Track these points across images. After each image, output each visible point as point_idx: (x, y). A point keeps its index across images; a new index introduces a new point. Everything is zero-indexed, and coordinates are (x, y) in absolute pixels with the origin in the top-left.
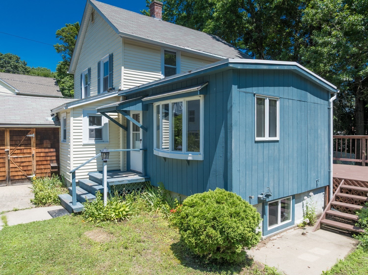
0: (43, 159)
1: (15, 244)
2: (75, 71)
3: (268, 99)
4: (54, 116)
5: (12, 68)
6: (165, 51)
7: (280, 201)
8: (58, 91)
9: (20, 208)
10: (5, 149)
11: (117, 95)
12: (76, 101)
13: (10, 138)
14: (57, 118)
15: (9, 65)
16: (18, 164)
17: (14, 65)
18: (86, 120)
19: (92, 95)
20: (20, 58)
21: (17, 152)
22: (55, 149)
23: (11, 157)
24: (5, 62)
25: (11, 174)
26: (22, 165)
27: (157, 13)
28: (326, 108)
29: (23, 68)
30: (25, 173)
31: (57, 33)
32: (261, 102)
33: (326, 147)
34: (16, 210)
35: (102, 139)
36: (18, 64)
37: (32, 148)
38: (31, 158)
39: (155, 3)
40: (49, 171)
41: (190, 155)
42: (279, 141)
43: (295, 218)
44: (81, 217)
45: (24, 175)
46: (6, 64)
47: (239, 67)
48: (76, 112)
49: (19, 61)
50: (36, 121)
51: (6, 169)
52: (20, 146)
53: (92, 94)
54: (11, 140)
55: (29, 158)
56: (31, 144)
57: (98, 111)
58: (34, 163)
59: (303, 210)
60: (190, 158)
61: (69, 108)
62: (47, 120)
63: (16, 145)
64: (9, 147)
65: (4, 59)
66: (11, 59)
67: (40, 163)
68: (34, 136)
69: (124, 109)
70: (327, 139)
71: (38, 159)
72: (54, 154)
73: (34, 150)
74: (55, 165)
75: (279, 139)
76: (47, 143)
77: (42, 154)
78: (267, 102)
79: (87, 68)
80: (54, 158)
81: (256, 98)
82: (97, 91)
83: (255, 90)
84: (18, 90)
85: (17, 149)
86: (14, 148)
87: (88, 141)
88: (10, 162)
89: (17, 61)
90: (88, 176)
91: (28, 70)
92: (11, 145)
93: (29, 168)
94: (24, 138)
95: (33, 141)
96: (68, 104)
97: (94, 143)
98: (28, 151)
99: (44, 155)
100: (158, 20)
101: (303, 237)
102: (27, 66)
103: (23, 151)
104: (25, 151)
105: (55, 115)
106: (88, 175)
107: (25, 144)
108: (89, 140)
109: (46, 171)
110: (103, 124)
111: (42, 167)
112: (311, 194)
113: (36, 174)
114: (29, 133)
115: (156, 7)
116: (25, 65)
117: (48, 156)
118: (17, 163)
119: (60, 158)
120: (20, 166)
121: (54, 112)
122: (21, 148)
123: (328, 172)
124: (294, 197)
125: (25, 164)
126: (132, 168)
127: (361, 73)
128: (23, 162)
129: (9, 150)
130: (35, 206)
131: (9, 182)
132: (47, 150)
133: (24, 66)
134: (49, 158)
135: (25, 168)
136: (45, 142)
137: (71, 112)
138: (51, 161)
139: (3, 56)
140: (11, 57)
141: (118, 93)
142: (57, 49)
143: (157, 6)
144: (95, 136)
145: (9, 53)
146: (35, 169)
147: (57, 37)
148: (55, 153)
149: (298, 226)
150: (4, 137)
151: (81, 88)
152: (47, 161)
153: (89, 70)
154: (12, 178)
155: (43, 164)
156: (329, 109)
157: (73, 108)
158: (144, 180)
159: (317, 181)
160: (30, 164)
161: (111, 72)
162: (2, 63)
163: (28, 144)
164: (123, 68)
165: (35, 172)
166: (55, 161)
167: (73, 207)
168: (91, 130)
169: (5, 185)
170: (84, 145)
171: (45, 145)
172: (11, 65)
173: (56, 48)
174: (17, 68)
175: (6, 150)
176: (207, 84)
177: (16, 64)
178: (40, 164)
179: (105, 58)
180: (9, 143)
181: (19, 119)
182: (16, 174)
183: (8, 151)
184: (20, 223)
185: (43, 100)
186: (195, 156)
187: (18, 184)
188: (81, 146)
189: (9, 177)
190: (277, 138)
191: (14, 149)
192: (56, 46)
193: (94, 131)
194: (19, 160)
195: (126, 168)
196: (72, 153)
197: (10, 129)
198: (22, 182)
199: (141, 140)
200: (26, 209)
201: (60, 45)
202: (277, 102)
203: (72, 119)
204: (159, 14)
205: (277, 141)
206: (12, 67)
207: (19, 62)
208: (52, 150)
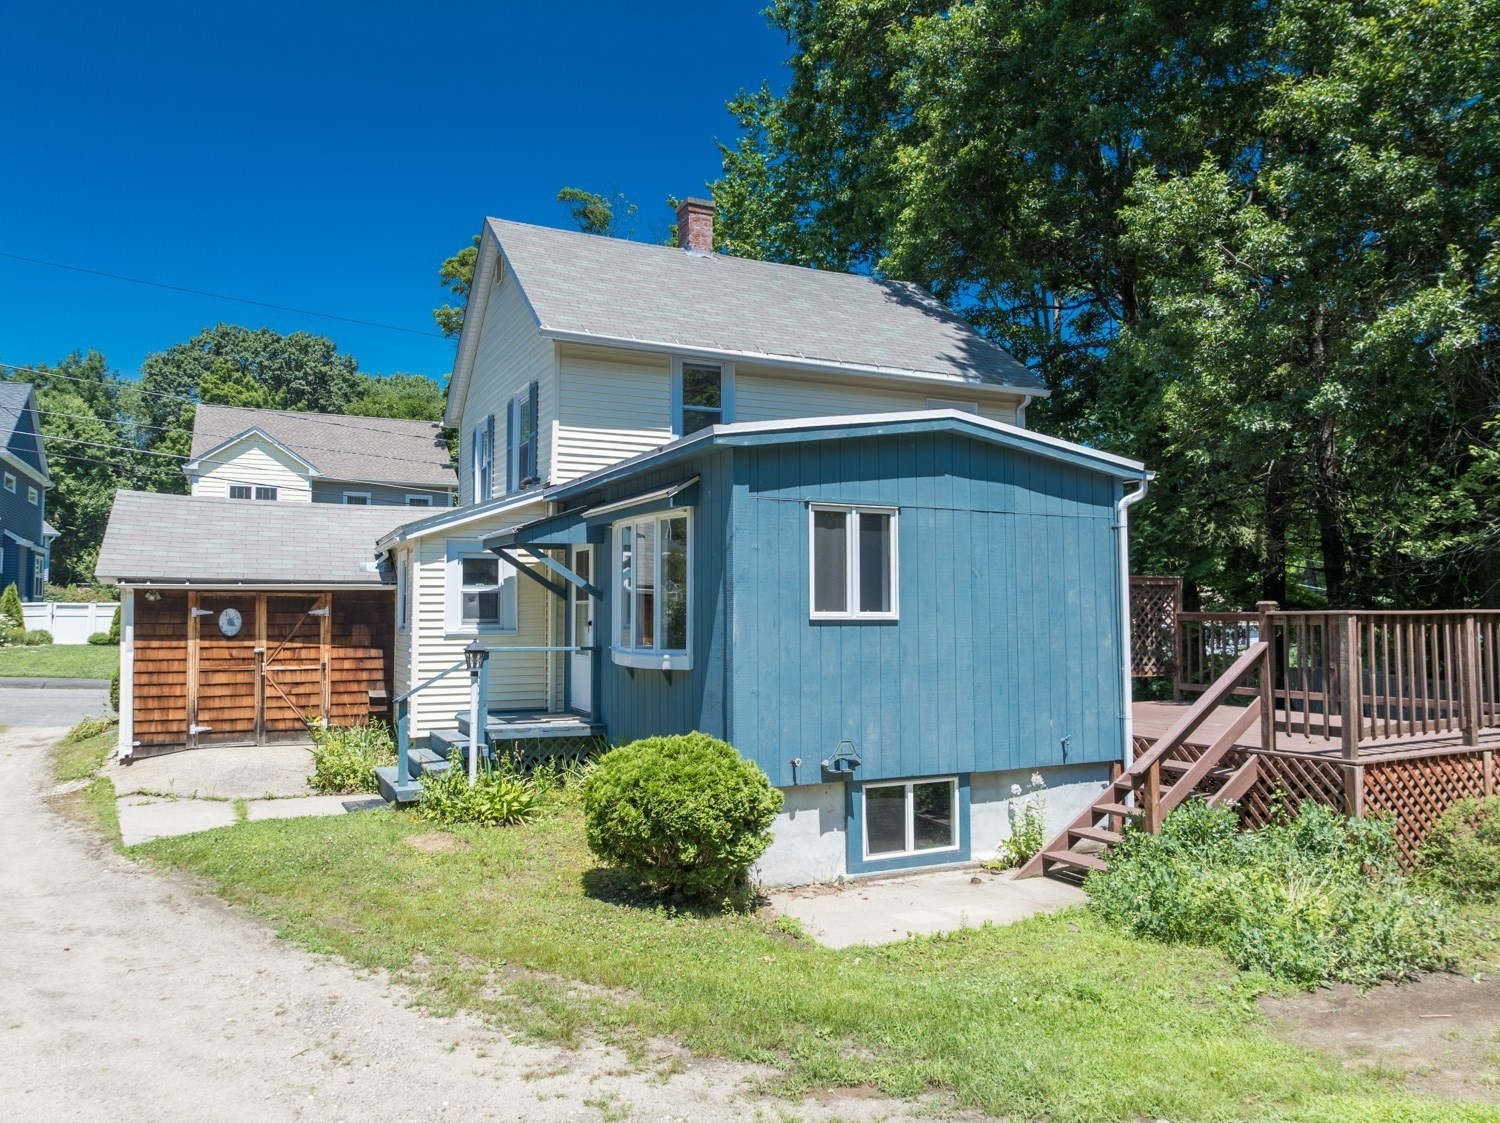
0: (350, 676)
1: (257, 844)
2: (460, 417)
3: (854, 512)
4: (383, 558)
5: (309, 383)
6: (685, 364)
7: (909, 785)
8: (445, 466)
9: (281, 795)
10: (253, 647)
11: (541, 498)
12: (449, 513)
13: (268, 619)
14: (389, 564)
15: (299, 374)
16: (286, 689)
17: (315, 373)
18: (456, 569)
19: (495, 495)
20: (335, 348)
21: (283, 655)
22: (381, 651)
23: (268, 668)
24: (288, 363)
25: (268, 715)
26: (295, 691)
27: (697, 236)
28: (1105, 527)
29: (345, 380)
30: (301, 714)
31: (443, 271)
32: (830, 521)
33: (1108, 642)
34: (271, 798)
35: (497, 622)
36: (327, 368)
37: (322, 646)
38: (319, 673)
39: (691, 205)
40: (364, 710)
41: (666, 656)
42: (901, 624)
43: (974, 844)
44: (413, 811)
45: (298, 719)
46: (290, 369)
47: (746, 443)
48: (429, 550)
49: (333, 359)
50: (334, 573)
51: (256, 700)
52: (291, 640)
53: (497, 491)
54: (270, 624)
55: (314, 673)
56: (319, 635)
57: (486, 543)
58: (327, 688)
59: (1013, 825)
60: (666, 666)
61: (408, 537)
62: (363, 570)
63: (281, 637)
64: (264, 643)
65: (286, 355)
66: (306, 353)
67: (342, 688)
68: (327, 614)
69: (535, 541)
70: (1108, 620)
71: (337, 676)
72: (379, 664)
73: (326, 653)
74: (382, 694)
75: (897, 618)
76: (360, 632)
77: (347, 665)
78: (853, 522)
79: (486, 417)
80: (379, 675)
81: (812, 515)
82: (505, 485)
83: (807, 492)
84: (315, 468)
85: (285, 649)
86: (276, 644)
87: (460, 626)
88: (266, 682)
89: (326, 359)
90: (456, 724)
91: (360, 389)
92: (270, 638)
93: (313, 701)
94: (302, 618)
95: (325, 628)
96: (407, 529)
97: (476, 631)
98: (312, 654)
99: (354, 667)
100: (699, 256)
101: (973, 888)
102: (358, 374)
103: (299, 653)
104: (304, 654)
105: (386, 555)
106: (456, 719)
107: (304, 636)
108: (463, 623)
109: (355, 711)
110: (501, 581)
111: (346, 699)
112: (1037, 779)
113: (330, 717)
114: (315, 606)
115: (692, 216)
116: (352, 370)
117: (362, 670)
118: (282, 686)
119: (396, 676)
120: (290, 694)
121: (383, 549)
122: (295, 645)
123: (1117, 721)
124: (965, 779)
125: (301, 690)
126: (574, 704)
127: (1311, 406)
128: (297, 684)
129: (264, 650)
130: (315, 792)
131: (261, 735)
132: (360, 653)
133: (347, 376)
134: (364, 676)
135: (303, 701)
136: (356, 629)
137: (416, 548)
138: (372, 682)
139: (282, 343)
140: (307, 346)
141: (542, 493)
142: (445, 325)
143: (695, 212)
144: (478, 615)
145: (301, 335)
146: (328, 705)
147: (445, 283)
148: (381, 661)
149: (981, 866)
150: (254, 616)
151: (474, 473)
152: (359, 682)
153: (491, 421)
154: (269, 725)
155: (349, 690)
156: (1116, 529)
157: (422, 538)
158: (589, 730)
159: (1063, 743)
160: (315, 689)
161: (534, 434)
162: (279, 369)
163: (311, 636)
164: (556, 423)
165: (327, 712)
166: (381, 685)
167: (397, 789)
168: (468, 598)
169: (252, 743)
170: (448, 637)
171: (355, 639)
172: (306, 373)
173: (439, 319)
174: (325, 382)
175: (257, 650)
176: (696, 479)
177: (323, 369)
178: (342, 690)
179: (522, 392)
180: (264, 633)
181: (291, 567)
182: (278, 715)
183: (262, 654)
184: (273, 817)
185: (360, 512)
186: (676, 659)
187: (284, 742)
188: (441, 641)
189: (263, 723)
190: (893, 614)
191: (276, 648)
192: (439, 315)
193: (477, 598)
194: (288, 678)
195: (562, 705)
196: (415, 658)
197: (269, 594)
198: (294, 739)
199: (590, 623)
200: (295, 797)
201: (453, 312)
202: (892, 519)
203: (417, 566)
204: (704, 236)
205: (894, 623)
206: (310, 378)
207: (332, 363)
208: (374, 652)
